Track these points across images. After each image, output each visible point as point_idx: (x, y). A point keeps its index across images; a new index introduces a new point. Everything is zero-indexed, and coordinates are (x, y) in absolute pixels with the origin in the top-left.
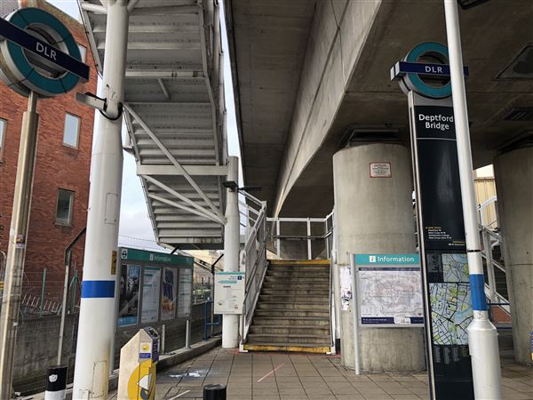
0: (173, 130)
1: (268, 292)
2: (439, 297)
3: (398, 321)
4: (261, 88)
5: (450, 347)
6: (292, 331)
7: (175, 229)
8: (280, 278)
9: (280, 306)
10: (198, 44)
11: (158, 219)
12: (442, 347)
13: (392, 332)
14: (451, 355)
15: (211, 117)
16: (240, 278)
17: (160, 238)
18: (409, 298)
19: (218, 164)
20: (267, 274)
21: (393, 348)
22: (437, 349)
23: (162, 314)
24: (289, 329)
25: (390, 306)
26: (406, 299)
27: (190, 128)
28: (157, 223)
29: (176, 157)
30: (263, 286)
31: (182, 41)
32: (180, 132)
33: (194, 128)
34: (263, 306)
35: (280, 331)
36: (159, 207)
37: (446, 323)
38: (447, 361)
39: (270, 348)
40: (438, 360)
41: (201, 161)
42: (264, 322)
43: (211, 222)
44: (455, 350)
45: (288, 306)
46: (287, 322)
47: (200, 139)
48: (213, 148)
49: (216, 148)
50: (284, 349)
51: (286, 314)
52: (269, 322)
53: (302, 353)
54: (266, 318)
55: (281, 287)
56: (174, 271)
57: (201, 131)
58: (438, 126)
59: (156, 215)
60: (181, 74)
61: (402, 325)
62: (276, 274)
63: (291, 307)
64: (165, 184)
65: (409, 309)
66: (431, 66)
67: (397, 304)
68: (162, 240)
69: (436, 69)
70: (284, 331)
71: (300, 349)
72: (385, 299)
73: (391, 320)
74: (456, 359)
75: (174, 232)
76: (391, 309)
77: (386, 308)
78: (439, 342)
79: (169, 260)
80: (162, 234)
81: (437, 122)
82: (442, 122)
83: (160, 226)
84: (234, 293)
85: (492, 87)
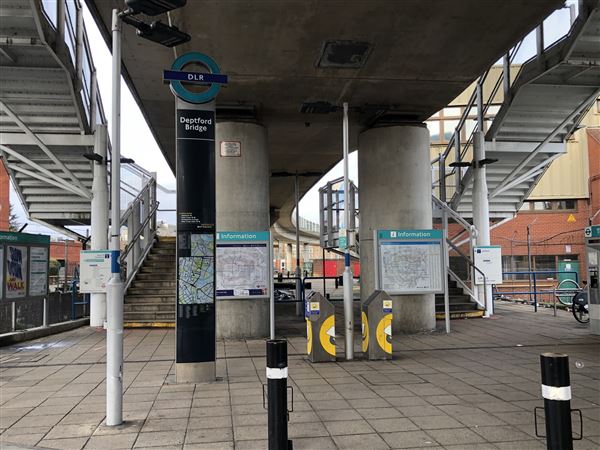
0: (26, 96)
1: (147, 271)
2: (186, 268)
3: (238, 294)
4: (139, 44)
5: (191, 306)
6: (162, 308)
7: (48, 203)
8: (164, 256)
9: (156, 285)
10: (30, 12)
11: (26, 191)
12: (184, 306)
13: (233, 303)
14: (191, 312)
15: (67, 83)
16: (107, 256)
17: (30, 213)
18: (249, 272)
19: (83, 133)
20: (151, 252)
21: (233, 317)
22: (181, 307)
23: (7, 292)
24: (159, 306)
25: (231, 279)
26: (246, 274)
27: (46, 93)
28: (25, 196)
29: (27, 125)
30: (144, 264)
31: (12, 7)
32: (35, 98)
33: (51, 94)
34: (138, 285)
35: (149, 308)
36: (25, 179)
37: (189, 288)
38: (188, 316)
39: (134, 325)
40: (181, 315)
41: (64, 129)
42: (136, 300)
43: (77, 195)
44: (195, 307)
45: (164, 284)
46: (160, 299)
47: (60, 105)
48: (75, 115)
49: (79, 115)
50: (149, 325)
51: (160, 292)
52: (141, 300)
53: (166, 328)
54: (137, 296)
55: (163, 265)
56: (23, 250)
57: (58, 97)
58: (197, 128)
59: (22, 188)
60: (17, 41)
61: (241, 296)
62: (161, 252)
63: (168, 284)
64: (21, 154)
65: (249, 283)
66: (193, 74)
67: (238, 278)
68: (32, 215)
69: (198, 77)
70: (154, 308)
71: (164, 325)
72: (226, 274)
73: (230, 293)
74: (195, 314)
75: (46, 206)
76: (231, 282)
77: (226, 281)
78: (183, 302)
79: (15, 238)
80: (33, 208)
81: (196, 125)
82: (200, 124)
83: (29, 199)
84: (101, 272)
85: (320, 73)
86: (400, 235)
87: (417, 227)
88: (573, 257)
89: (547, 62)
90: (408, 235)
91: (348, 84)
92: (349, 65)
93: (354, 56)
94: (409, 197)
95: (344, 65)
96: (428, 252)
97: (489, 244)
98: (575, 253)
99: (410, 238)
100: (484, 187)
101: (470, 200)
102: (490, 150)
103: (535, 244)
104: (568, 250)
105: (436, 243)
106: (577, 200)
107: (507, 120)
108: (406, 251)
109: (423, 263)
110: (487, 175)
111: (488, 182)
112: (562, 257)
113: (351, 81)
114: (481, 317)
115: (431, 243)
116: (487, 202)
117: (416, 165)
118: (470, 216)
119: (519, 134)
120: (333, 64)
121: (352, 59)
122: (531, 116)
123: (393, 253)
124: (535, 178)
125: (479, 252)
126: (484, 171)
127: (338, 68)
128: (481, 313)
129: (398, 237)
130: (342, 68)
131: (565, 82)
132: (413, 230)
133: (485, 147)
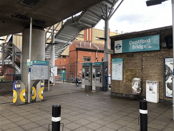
85: (17, 6)
86: (37, 62)
87: (42, 60)
88: (65, 69)
89: (73, 21)
90: (39, 62)
91: (26, 12)
92: (29, 6)
93: (32, 3)
94: (40, 51)
95: (28, 5)
96: (45, 68)
97: (54, 66)
98: (65, 68)
99: (40, 63)
100: (54, 51)
101: (50, 54)
102: (56, 41)
103: (62, 66)
104: (64, 68)
105: (47, 65)
106: (66, 56)
107: (61, 34)
108: (39, 67)
109: (43, 71)
110: (55, 48)
111: (55, 50)
112: (63, 69)
113: (27, 11)
114: (52, 85)
115: (46, 65)
116: (54, 54)
117: (42, 42)
118: (50, 58)
119: (63, 38)
120: (24, 4)
121: (31, 4)
122: (66, 34)
123: (35, 67)
124: (64, 50)
125: (52, 68)
126: (54, 46)
127: (25, 5)
128: (52, 84)
129: (36, 63)
130: (26, 6)
131: (75, 27)
132: (41, 61)
133: (55, 40)
